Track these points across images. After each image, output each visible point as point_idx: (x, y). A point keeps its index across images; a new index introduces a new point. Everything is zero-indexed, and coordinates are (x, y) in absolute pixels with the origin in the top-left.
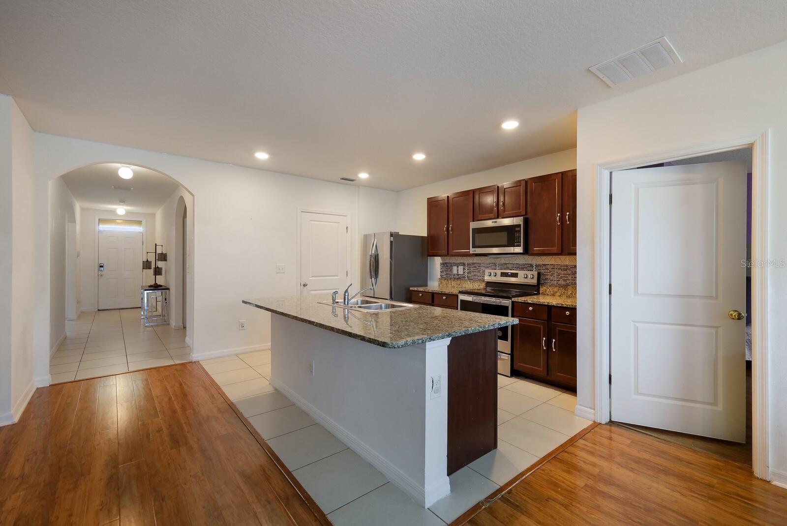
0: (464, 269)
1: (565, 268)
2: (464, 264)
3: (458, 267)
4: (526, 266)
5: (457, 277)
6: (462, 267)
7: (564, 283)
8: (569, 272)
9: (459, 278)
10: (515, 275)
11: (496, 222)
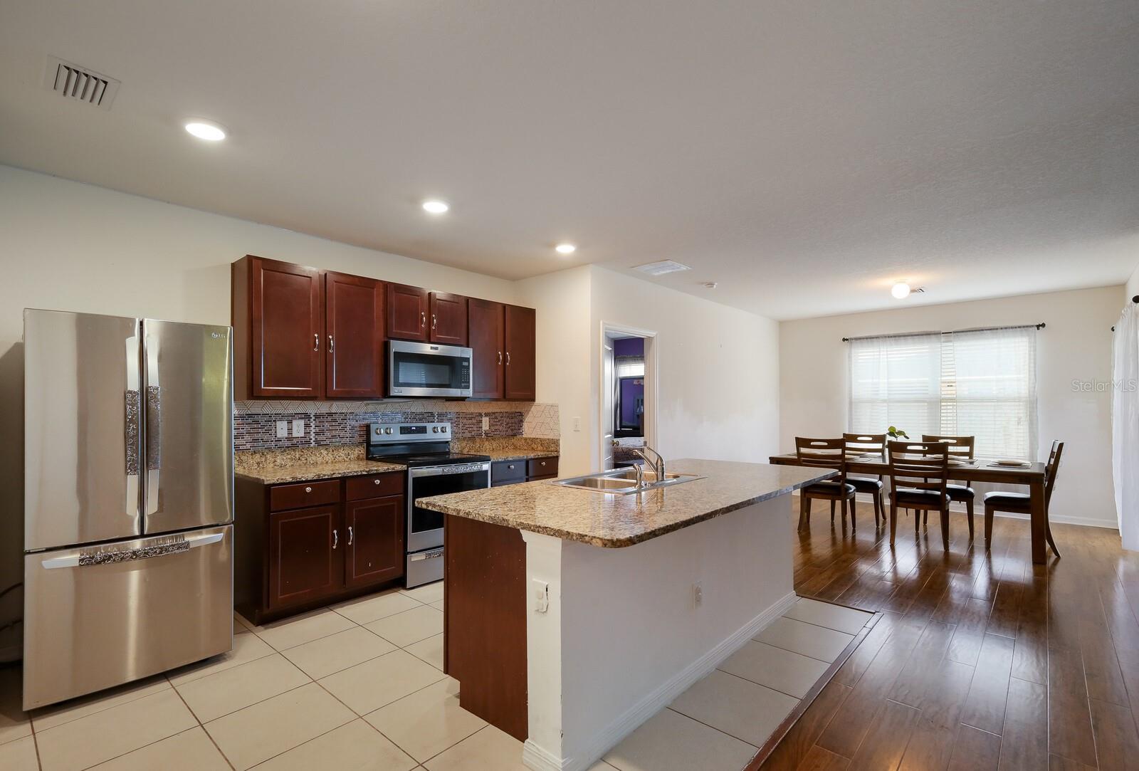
0: (307, 426)
1: (470, 416)
2: (306, 416)
3: (290, 422)
4: (426, 415)
5: (289, 443)
6: (302, 422)
7: (469, 435)
8: (474, 421)
9: (293, 445)
10: (422, 430)
11: (436, 349)
